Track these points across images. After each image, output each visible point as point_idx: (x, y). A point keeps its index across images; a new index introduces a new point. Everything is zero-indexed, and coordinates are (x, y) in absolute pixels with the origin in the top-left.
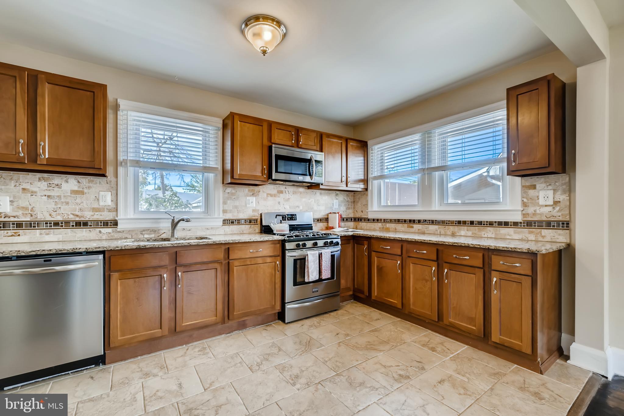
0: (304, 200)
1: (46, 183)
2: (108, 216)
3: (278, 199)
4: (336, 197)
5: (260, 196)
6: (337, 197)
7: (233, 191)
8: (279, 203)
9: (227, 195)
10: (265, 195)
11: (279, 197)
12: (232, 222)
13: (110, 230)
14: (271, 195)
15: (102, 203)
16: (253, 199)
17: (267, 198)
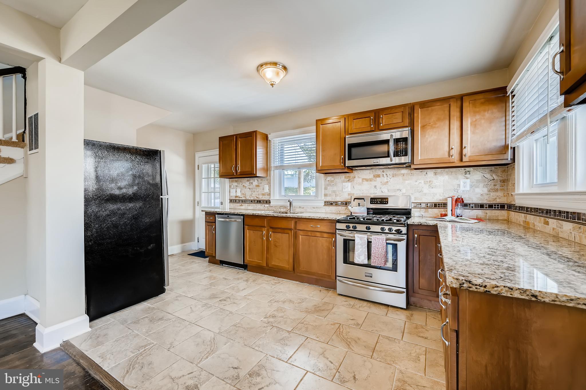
0: (407, 182)
2: (266, 198)
3: (373, 183)
4: (466, 176)
5: (355, 182)
6: (468, 176)
7: (332, 179)
8: (375, 187)
9: (327, 183)
10: (361, 180)
11: (375, 181)
12: (332, 204)
13: (267, 205)
14: (367, 180)
15: (265, 191)
16: (349, 184)
17: (362, 183)
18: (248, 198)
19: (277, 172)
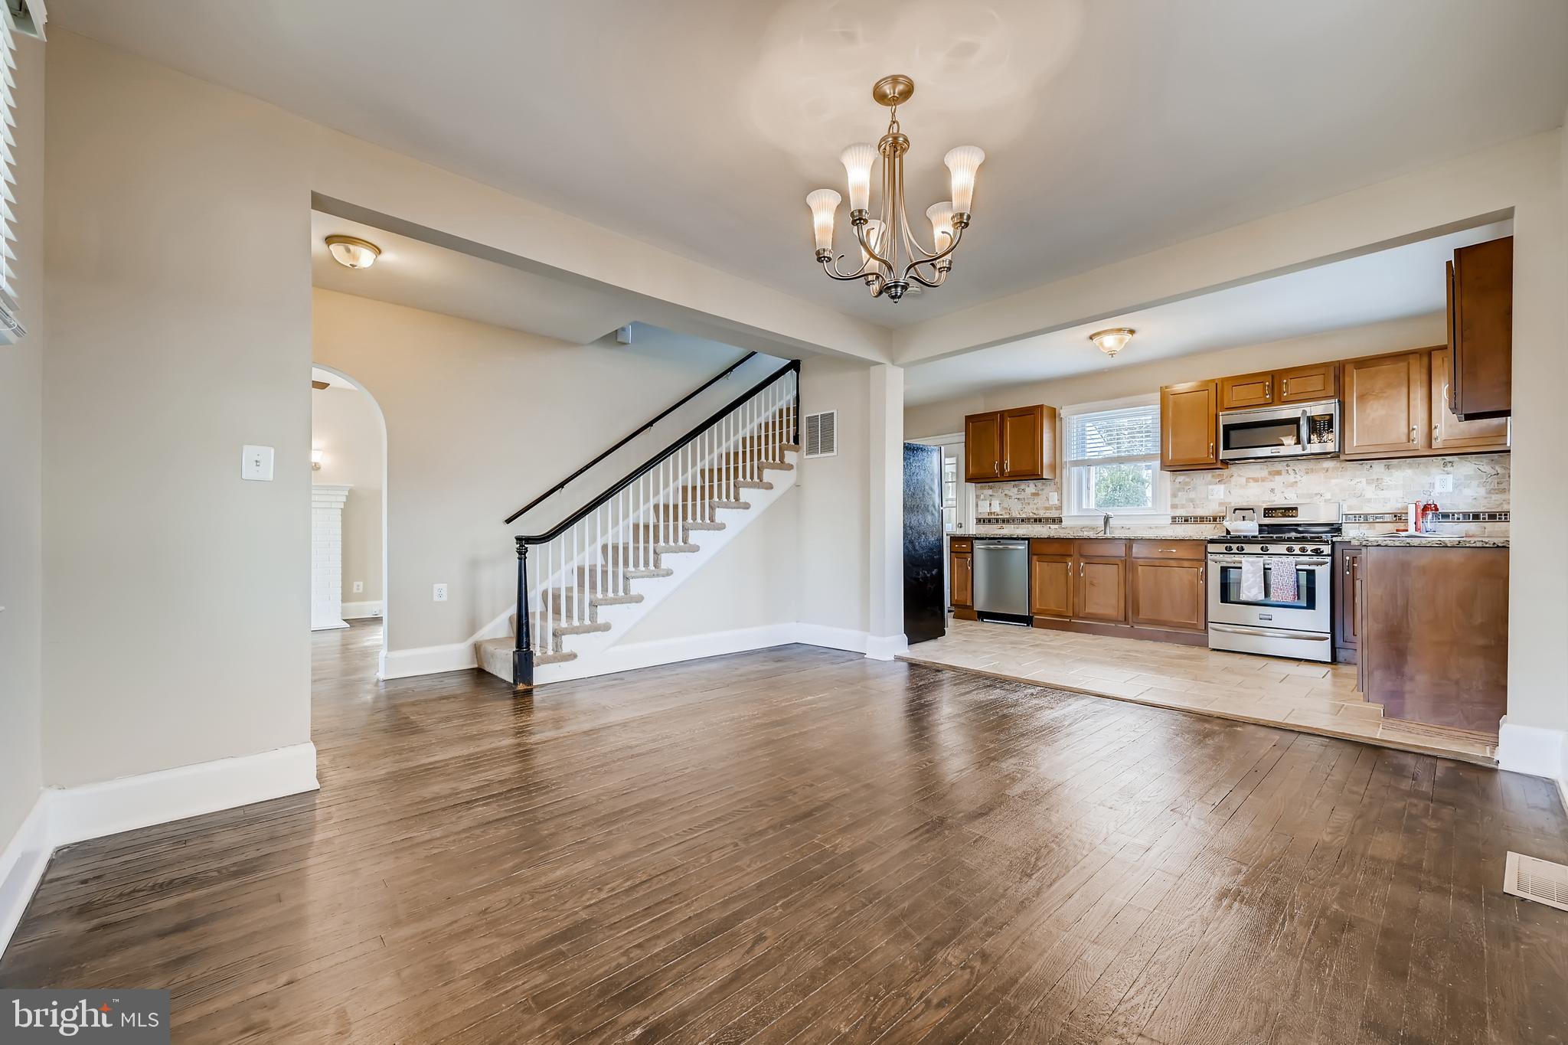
0: (1334, 481)
1: (1016, 489)
2: (1054, 514)
3: (1269, 485)
4: (1446, 469)
5: (1233, 483)
6: (1449, 468)
7: (1187, 480)
8: (1272, 490)
9: (1178, 486)
10: (1244, 480)
11: (1271, 481)
12: (1186, 521)
13: (1056, 526)
14: (1256, 480)
15: (1051, 503)
16: (1221, 488)
17: (1246, 485)
18: (1015, 514)
19: (1075, 470)
